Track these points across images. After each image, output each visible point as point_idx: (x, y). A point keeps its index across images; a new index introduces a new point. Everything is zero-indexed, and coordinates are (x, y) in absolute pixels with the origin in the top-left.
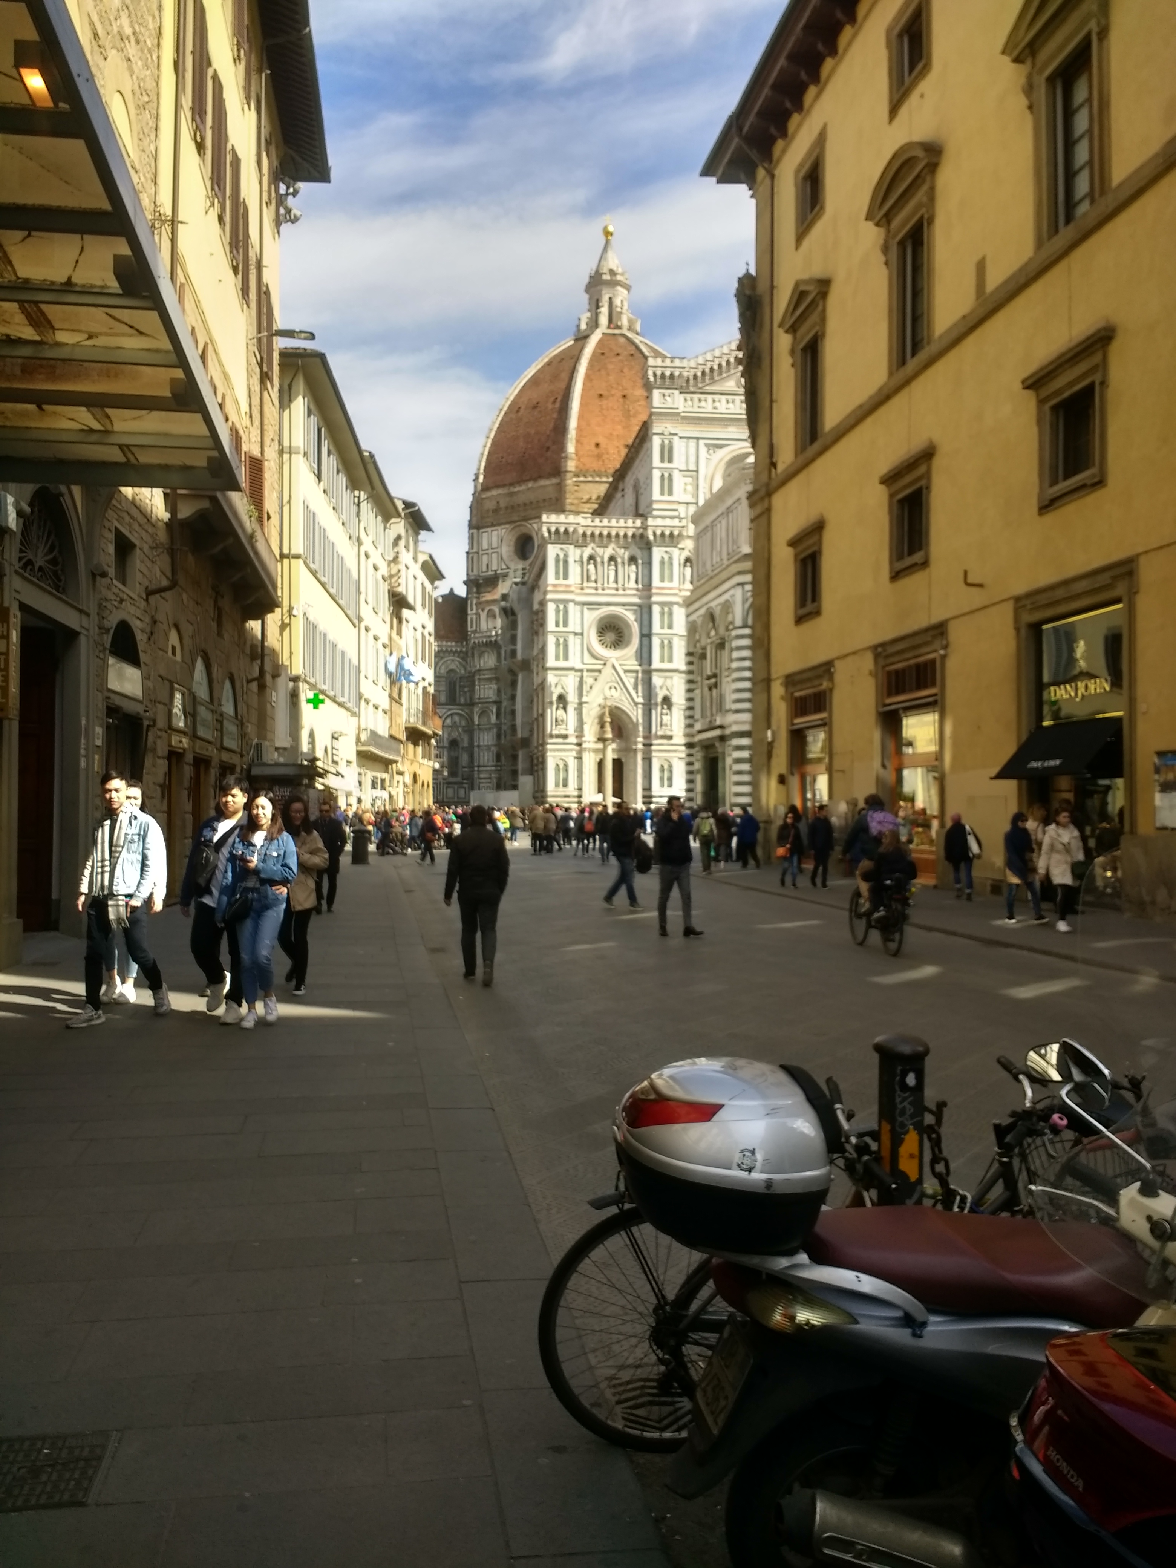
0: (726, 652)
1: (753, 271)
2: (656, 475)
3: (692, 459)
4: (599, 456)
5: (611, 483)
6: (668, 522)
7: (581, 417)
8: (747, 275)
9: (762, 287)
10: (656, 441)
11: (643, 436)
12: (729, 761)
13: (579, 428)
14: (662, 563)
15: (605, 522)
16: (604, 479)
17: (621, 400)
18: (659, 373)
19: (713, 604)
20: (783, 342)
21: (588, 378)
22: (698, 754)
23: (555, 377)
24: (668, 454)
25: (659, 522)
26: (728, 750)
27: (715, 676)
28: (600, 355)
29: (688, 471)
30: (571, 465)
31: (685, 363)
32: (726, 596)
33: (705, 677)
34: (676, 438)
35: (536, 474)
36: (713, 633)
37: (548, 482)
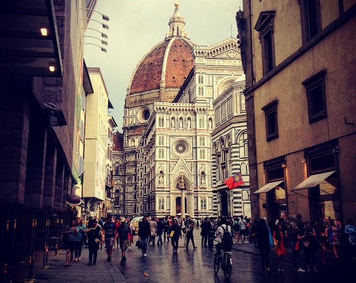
1: (242, 10)
2: (197, 88)
3: (211, 82)
6: (202, 105)
8: (240, 11)
9: (246, 15)
10: (197, 75)
11: (192, 74)
13: (167, 72)
16: (177, 90)
17: (182, 62)
18: (197, 51)
19: (223, 135)
20: (256, 34)
21: (170, 54)
22: (218, 195)
24: (201, 80)
25: (199, 105)
26: (231, 194)
27: (224, 163)
28: (175, 46)
29: (209, 86)
30: (163, 85)
31: (207, 48)
32: (228, 132)
33: (220, 164)
34: (205, 74)
35: (151, 88)
36: (223, 147)
37: (155, 91)
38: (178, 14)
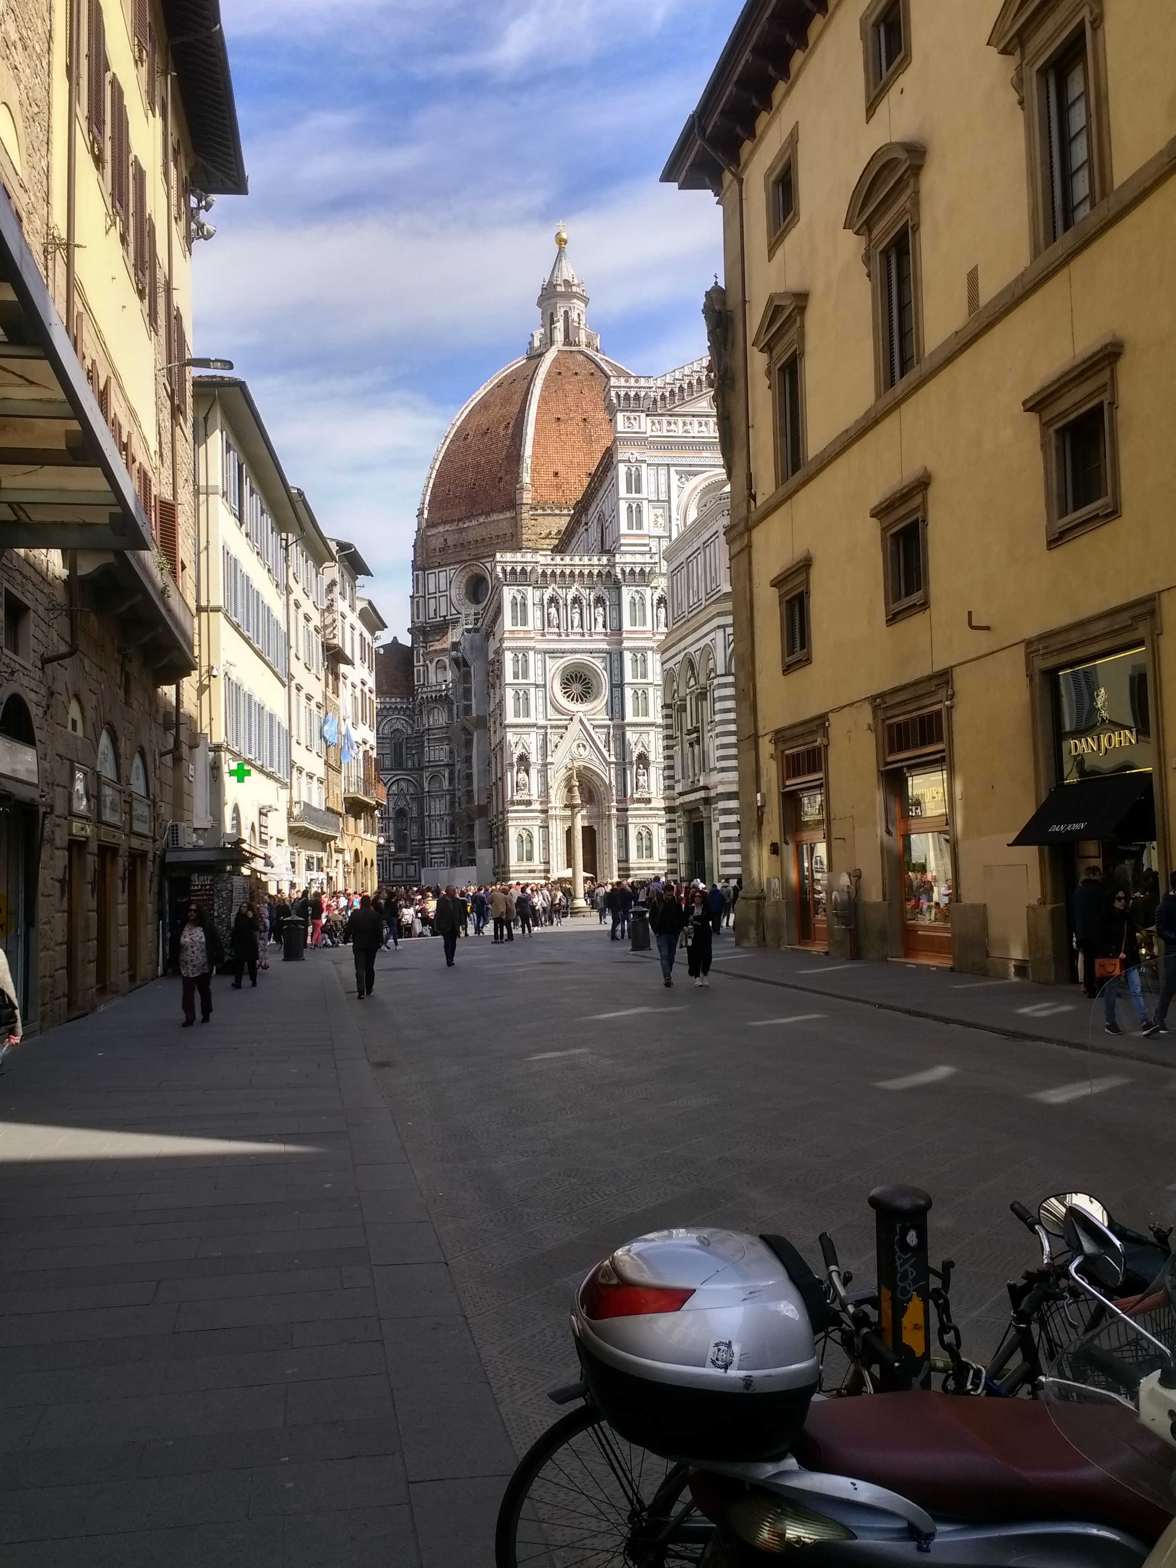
0: (707, 704)
1: (722, 284)
2: (623, 506)
3: (663, 488)
4: (558, 487)
5: (573, 516)
6: (639, 558)
7: (536, 443)
8: (716, 288)
9: (733, 301)
10: (622, 469)
11: (607, 463)
12: (715, 826)
13: (534, 455)
14: (633, 604)
15: (567, 559)
16: (565, 512)
17: (581, 424)
18: (622, 394)
19: (691, 650)
20: (758, 361)
21: (543, 399)
22: (681, 820)
23: (506, 400)
24: (635, 483)
25: (628, 558)
26: (715, 814)
27: (696, 730)
28: (556, 374)
29: (658, 501)
30: (527, 497)
31: (651, 383)
32: (706, 640)
33: (685, 731)
34: (644, 466)
35: (487, 509)
36: (692, 682)
37: (501, 517)
38: (567, 271)
